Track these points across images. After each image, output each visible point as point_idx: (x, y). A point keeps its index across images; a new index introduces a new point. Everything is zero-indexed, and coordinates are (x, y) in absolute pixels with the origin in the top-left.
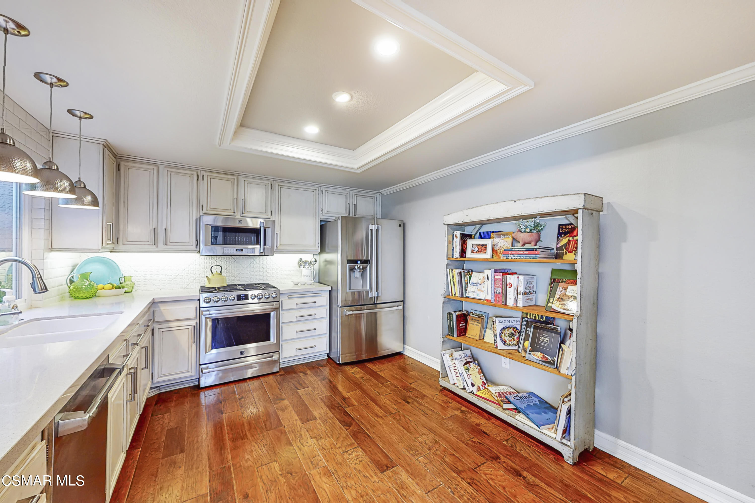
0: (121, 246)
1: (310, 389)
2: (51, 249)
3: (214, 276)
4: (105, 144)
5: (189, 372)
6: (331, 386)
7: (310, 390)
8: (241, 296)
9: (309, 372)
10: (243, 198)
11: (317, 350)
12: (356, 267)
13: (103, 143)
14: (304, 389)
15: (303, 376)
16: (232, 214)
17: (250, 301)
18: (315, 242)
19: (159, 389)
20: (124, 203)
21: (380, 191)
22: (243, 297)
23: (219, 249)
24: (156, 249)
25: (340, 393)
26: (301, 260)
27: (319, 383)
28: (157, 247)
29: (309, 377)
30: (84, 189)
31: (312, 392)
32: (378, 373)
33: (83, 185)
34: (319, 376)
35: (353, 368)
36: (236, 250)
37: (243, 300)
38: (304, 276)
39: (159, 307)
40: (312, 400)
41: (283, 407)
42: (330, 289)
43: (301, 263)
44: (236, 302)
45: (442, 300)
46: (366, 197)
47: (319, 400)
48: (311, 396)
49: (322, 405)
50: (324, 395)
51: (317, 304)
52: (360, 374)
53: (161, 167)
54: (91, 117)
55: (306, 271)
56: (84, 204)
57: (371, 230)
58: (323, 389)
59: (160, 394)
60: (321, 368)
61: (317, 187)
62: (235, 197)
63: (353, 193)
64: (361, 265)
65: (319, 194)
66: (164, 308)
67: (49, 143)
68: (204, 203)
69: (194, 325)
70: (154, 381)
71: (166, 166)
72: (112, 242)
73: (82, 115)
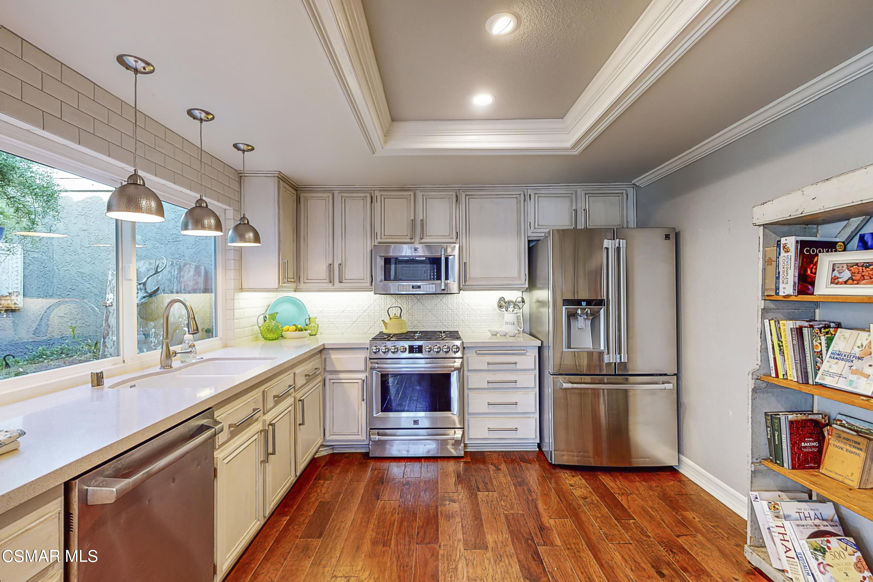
0: (302, 286)
1: (495, 494)
2: (242, 290)
3: (392, 320)
4: (279, 176)
5: (359, 435)
6: (528, 498)
7: (495, 496)
8: (414, 347)
9: (503, 467)
10: (422, 218)
11: (519, 434)
12: (579, 311)
13: (277, 175)
14: (486, 493)
15: (493, 471)
16: (409, 241)
18: (520, 273)
19: (333, 449)
20: (304, 237)
21: (633, 182)
22: (416, 348)
23: (393, 286)
24: (333, 287)
25: (538, 515)
26: (502, 299)
27: (513, 488)
28: (334, 285)
29: (501, 475)
30: (247, 226)
31: (497, 501)
32: (616, 496)
33: (246, 222)
34: (516, 477)
35: (573, 476)
36: (413, 287)
37: (416, 353)
38: (507, 323)
39: (329, 354)
40: (492, 514)
41: (450, 513)
42: (540, 345)
43: (503, 304)
44: (407, 355)
45: (751, 384)
46: (608, 195)
47: (503, 518)
48: (493, 508)
49: (505, 528)
50: (512, 512)
51: (519, 367)
52: (583, 490)
53: (336, 193)
54: (253, 149)
55: (509, 316)
56: (246, 242)
57: (607, 249)
58: (514, 501)
59: (333, 454)
60: (523, 464)
61: (522, 191)
62: (412, 218)
63: (583, 191)
64: (588, 308)
65: (525, 200)
66: (334, 356)
67: (237, 184)
68: (378, 230)
69: (364, 378)
70: (327, 438)
71: (341, 192)
72: (293, 280)
73: (245, 148)
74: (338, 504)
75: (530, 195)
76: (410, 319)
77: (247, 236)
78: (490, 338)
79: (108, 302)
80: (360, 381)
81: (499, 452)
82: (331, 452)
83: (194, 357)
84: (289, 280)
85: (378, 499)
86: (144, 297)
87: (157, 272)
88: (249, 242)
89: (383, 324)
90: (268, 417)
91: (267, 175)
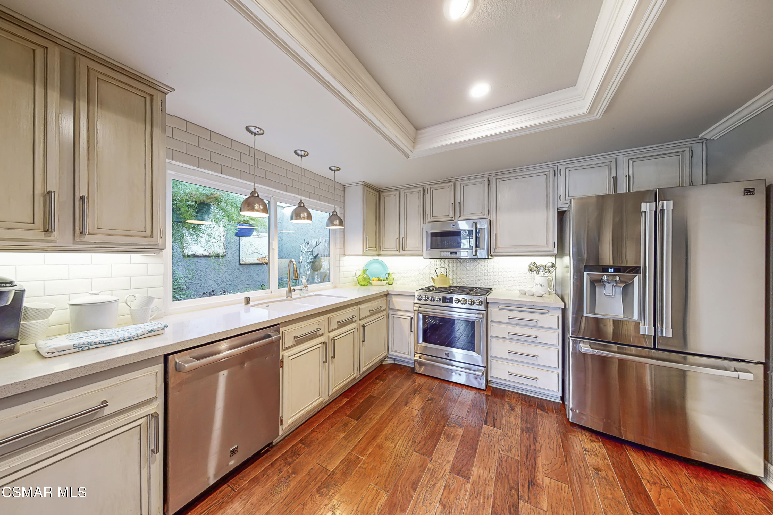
0: (382, 252)
1: (499, 431)
2: (345, 255)
3: (439, 277)
4: (364, 184)
5: (409, 355)
6: (530, 446)
7: (498, 434)
8: (447, 298)
9: (518, 410)
10: (460, 201)
11: (539, 384)
12: (605, 278)
13: (362, 184)
14: (492, 428)
15: (507, 410)
16: (450, 219)
17: (454, 304)
18: (548, 241)
19: (395, 360)
20: (383, 222)
22: (448, 299)
23: (437, 252)
24: (399, 254)
25: (534, 467)
26: (533, 264)
27: (519, 432)
28: (400, 252)
29: (513, 416)
30: (336, 216)
31: (498, 439)
33: (335, 213)
34: (527, 422)
35: (592, 441)
36: (451, 253)
37: (448, 302)
38: (537, 285)
39: (392, 298)
40: (489, 449)
41: (452, 434)
42: (563, 307)
43: (534, 268)
44: (441, 303)
47: (496, 456)
48: (491, 444)
49: (494, 467)
50: (508, 454)
51: (539, 324)
52: (599, 460)
53: (401, 190)
54: (340, 169)
55: (540, 279)
56: (334, 225)
57: (645, 212)
58: (514, 444)
59: (394, 364)
60: (539, 411)
61: (551, 168)
62: (452, 202)
63: (625, 157)
64: (617, 275)
65: (555, 176)
66: (395, 299)
67: (343, 192)
68: (428, 213)
69: (412, 317)
70: (390, 353)
71: (405, 189)
72: (376, 249)
73: (336, 169)
74: (379, 400)
75: (560, 170)
76: (455, 277)
77: (335, 222)
78: (519, 297)
79: (301, 261)
80: (409, 318)
81: (520, 394)
82: (393, 362)
83: (306, 293)
84: (369, 249)
85: (406, 405)
86: (312, 259)
87: (316, 245)
88: (336, 225)
89: (432, 280)
90: (332, 335)
91: (357, 184)
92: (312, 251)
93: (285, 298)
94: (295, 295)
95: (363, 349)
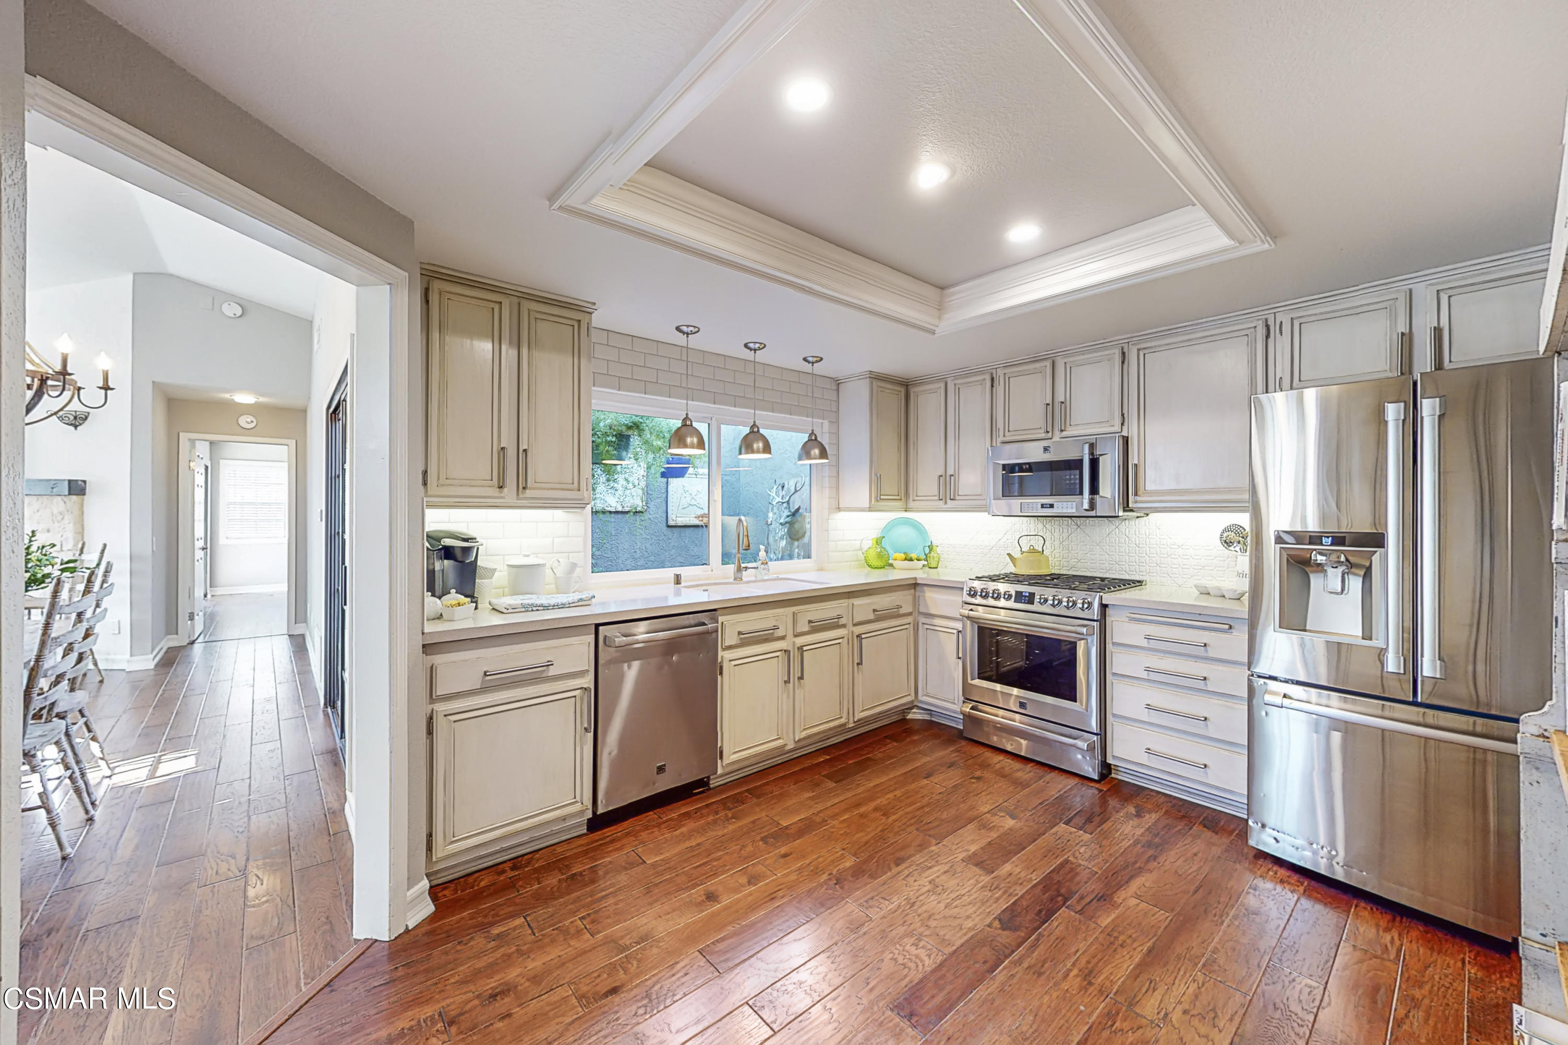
0: (912, 504)
1: (1087, 836)
2: (839, 509)
4: (871, 376)
5: (955, 704)
6: (1135, 863)
7: (1082, 838)
8: (1025, 594)
9: (1154, 816)
10: (1063, 399)
13: (867, 375)
14: (1075, 830)
15: (1127, 813)
16: (1043, 435)
17: (1036, 607)
19: (931, 715)
20: (914, 443)
22: (1027, 596)
23: (1016, 503)
24: (946, 506)
26: (1232, 527)
27: (1128, 843)
28: (946, 503)
29: (1133, 823)
30: (815, 441)
31: (1079, 844)
33: (813, 438)
34: (1156, 835)
36: (1043, 506)
37: (1024, 603)
38: (1238, 574)
39: (924, 592)
40: (1050, 851)
41: (994, 825)
43: (1235, 538)
44: (1011, 604)
47: (1058, 861)
48: (1060, 847)
49: (1045, 870)
50: (1083, 863)
51: (1212, 653)
53: (949, 380)
54: (822, 359)
56: (813, 459)
58: (1106, 855)
59: (931, 721)
61: (1261, 319)
62: (1049, 400)
63: (1430, 287)
65: (1268, 336)
66: (929, 594)
67: (835, 392)
68: (1000, 425)
69: (961, 629)
70: (921, 698)
71: (956, 378)
72: (898, 498)
73: (815, 359)
74: (881, 765)
75: (1283, 323)
77: (812, 453)
79: (769, 521)
80: (955, 631)
82: (927, 717)
83: (766, 574)
84: (882, 497)
85: (926, 778)
86: (788, 516)
87: (796, 491)
88: (815, 459)
89: (1009, 560)
90: (800, 641)
91: (860, 377)
92: (788, 502)
93: (732, 580)
94: (747, 575)
95: (859, 678)
